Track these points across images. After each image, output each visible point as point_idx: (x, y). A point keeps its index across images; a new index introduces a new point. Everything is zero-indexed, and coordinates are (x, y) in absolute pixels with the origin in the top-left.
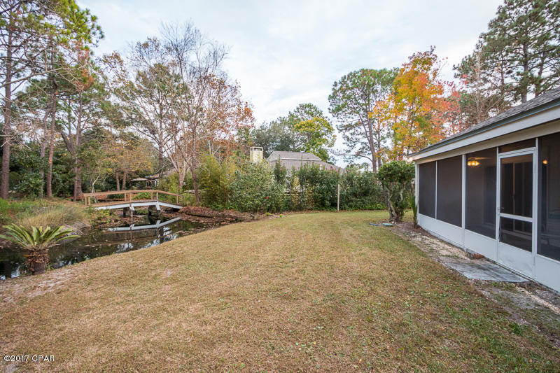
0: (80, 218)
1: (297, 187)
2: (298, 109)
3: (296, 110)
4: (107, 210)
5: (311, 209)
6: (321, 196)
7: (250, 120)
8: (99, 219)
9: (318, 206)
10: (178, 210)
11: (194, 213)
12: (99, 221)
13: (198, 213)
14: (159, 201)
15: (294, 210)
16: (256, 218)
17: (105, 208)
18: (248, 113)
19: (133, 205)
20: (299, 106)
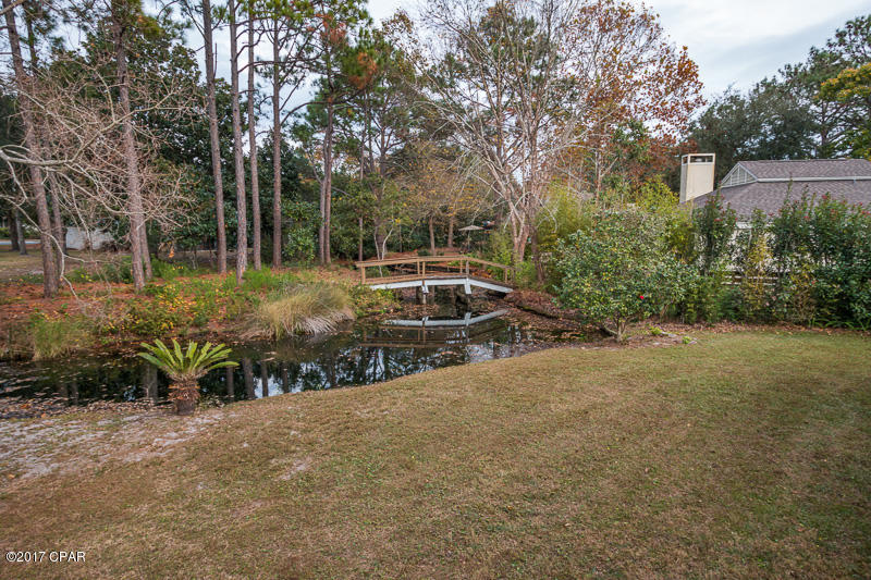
0: (338, 305)
1: (767, 261)
2: (840, 35)
3: (835, 40)
4: (387, 290)
5: (805, 323)
6: (838, 289)
7: (691, 90)
8: (370, 306)
9: (829, 318)
10: (504, 295)
11: (526, 305)
12: (370, 310)
13: (534, 306)
14: (471, 278)
15: (749, 322)
16: (620, 338)
17: (383, 287)
18: (687, 71)
19: (428, 283)
20: (842, 28)
